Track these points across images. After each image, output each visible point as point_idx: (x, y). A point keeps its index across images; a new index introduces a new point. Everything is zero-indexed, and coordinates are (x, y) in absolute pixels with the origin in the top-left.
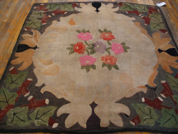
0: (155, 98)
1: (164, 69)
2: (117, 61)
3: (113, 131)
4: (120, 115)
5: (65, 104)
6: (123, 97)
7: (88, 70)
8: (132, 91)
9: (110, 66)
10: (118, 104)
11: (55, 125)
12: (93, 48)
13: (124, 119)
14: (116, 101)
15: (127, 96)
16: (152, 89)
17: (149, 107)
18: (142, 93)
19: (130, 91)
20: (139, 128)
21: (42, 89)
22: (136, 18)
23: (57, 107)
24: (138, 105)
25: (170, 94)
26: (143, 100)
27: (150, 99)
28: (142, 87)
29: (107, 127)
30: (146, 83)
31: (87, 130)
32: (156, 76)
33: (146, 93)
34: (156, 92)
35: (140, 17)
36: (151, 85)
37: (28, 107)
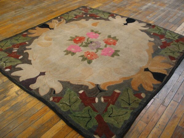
0: (92, 96)
1: (132, 84)
2: (95, 59)
3: (33, 94)
4: (50, 89)
5: (28, 64)
6: (68, 81)
7: (67, 54)
8: (79, 82)
9: (86, 59)
10: (59, 82)
11: (8, 70)
12: (89, 44)
13: (50, 93)
14: (60, 80)
15: (72, 82)
16: (99, 90)
17: (78, 98)
18: (87, 87)
19: (79, 81)
20: (51, 104)
21: (27, 50)
22: (155, 40)
23: (21, 63)
24: (72, 92)
25: (112, 102)
26: (81, 92)
27: (87, 94)
28: (92, 84)
29: (32, 90)
30: (99, 83)
31: (19, 83)
32: (117, 84)
33: (89, 89)
34: (100, 93)
35: (161, 40)
36: (102, 87)
37: (8, 55)
